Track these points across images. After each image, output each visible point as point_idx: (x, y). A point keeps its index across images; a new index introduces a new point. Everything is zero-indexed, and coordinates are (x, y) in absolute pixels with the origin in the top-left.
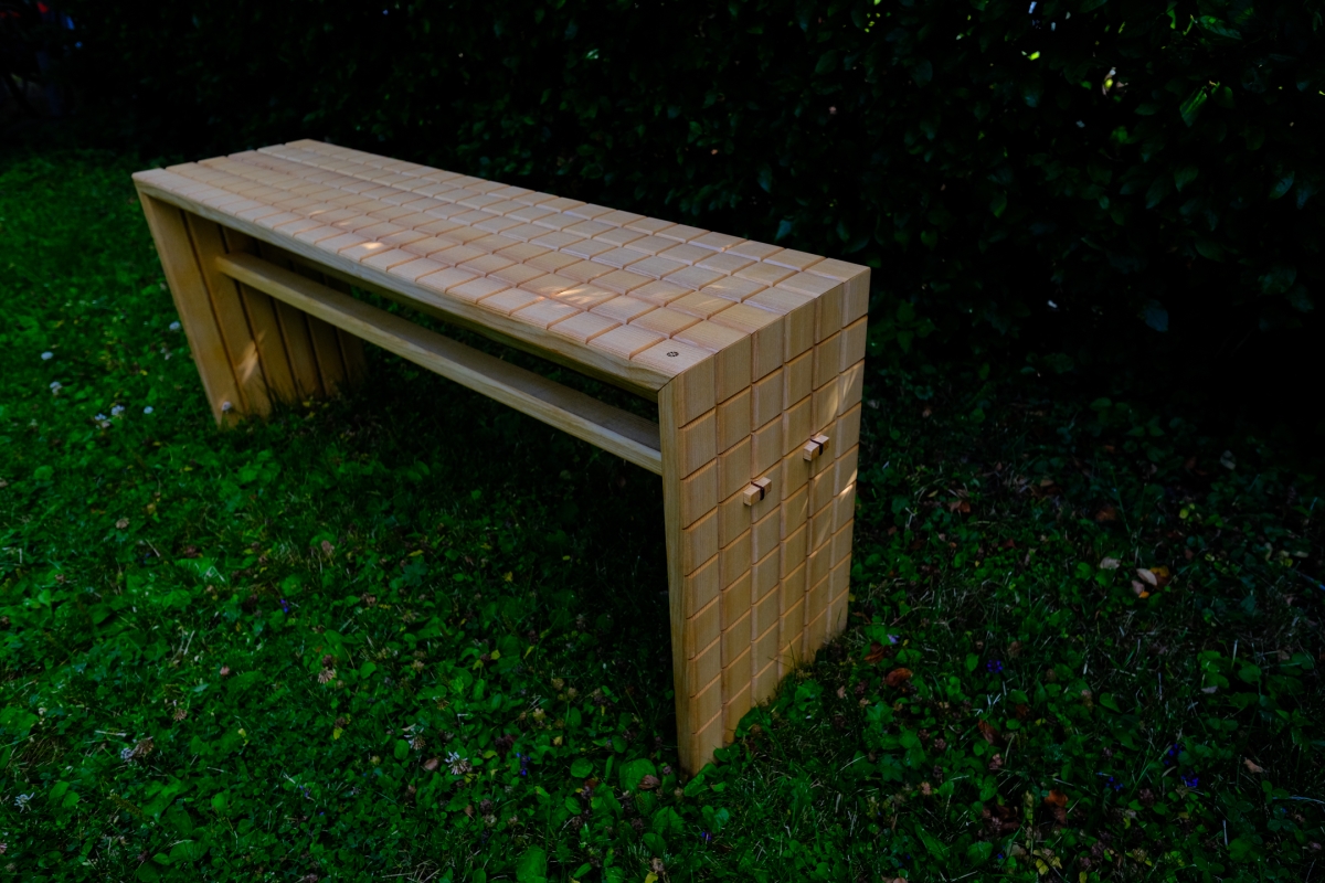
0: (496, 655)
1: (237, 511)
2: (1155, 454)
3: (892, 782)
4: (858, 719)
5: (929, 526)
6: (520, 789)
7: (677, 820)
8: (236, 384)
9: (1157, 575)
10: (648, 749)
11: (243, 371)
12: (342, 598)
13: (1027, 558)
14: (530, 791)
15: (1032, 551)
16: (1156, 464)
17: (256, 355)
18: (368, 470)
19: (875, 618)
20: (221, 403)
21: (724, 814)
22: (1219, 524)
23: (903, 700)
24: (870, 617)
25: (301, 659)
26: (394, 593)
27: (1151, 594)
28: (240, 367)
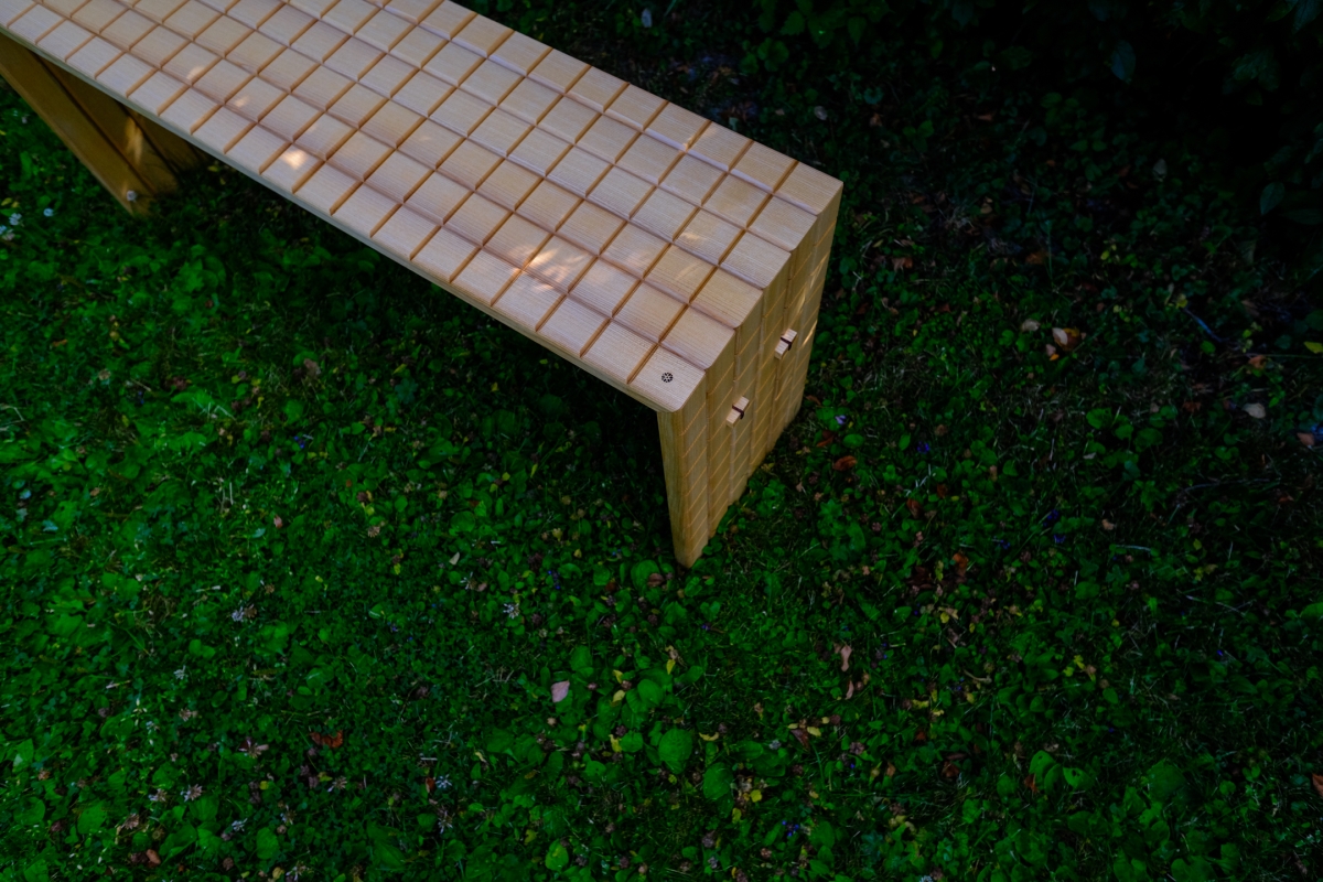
0: (506, 476)
1: (203, 329)
2: (1093, 172)
3: (840, 561)
4: (813, 512)
5: (873, 289)
6: (559, 600)
7: (682, 611)
8: (131, 168)
9: (1069, 335)
10: (650, 553)
11: (132, 153)
12: (348, 424)
13: (960, 319)
14: (566, 600)
15: (965, 313)
16: (1092, 183)
17: (139, 131)
18: (314, 259)
19: (826, 402)
20: (126, 194)
21: (716, 606)
22: (1134, 265)
23: (848, 490)
24: (821, 401)
25: (337, 497)
26: (392, 412)
27: (1061, 357)
28: (129, 148)
